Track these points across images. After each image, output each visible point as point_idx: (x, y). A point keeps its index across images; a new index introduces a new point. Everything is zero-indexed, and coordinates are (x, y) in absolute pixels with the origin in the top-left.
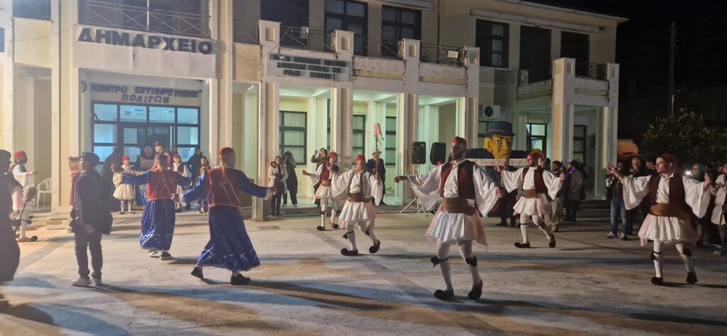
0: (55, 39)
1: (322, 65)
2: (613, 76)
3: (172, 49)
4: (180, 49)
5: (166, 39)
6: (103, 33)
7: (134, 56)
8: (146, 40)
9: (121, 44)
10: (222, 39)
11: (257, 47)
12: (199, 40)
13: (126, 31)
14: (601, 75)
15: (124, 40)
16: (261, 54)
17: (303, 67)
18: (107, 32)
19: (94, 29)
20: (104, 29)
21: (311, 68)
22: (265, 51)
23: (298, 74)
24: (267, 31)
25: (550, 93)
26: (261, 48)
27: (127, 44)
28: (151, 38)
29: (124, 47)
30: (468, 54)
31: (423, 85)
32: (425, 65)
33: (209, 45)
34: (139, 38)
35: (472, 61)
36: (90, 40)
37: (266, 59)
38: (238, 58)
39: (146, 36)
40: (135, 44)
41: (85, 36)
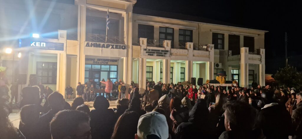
0: (78, 46)
1: (160, 52)
2: (263, 53)
3: (113, 48)
4: (116, 48)
5: (111, 45)
6: (93, 44)
7: (102, 51)
8: (105, 45)
9: (98, 47)
10: (129, 44)
11: (139, 47)
12: (122, 45)
13: (100, 43)
14: (258, 53)
15: (99, 46)
16: (141, 49)
17: (154, 53)
18: (94, 44)
19: (90, 43)
20: (93, 43)
21: (157, 53)
22: (142, 48)
23: (152, 55)
24: (143, 41)
25: (240, 59)
26: (141, 47)
27: (100, 47)
28: (107, 45)
29: (99, 48)
30: (210, 47)
31: (194, 58)
32: (195, 51)
33: (125, 46)
34: (104, 45)
35: (211, 49)
36: (89, 46)
37: (142, 50)
38: (133, 50)
39: (106, 44)
40: (102, 47)
41: (88, 45)
